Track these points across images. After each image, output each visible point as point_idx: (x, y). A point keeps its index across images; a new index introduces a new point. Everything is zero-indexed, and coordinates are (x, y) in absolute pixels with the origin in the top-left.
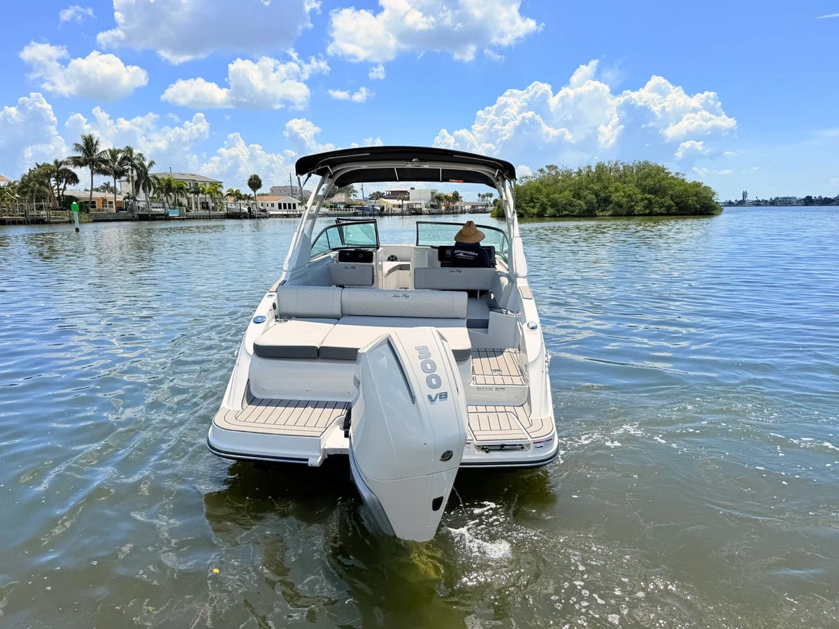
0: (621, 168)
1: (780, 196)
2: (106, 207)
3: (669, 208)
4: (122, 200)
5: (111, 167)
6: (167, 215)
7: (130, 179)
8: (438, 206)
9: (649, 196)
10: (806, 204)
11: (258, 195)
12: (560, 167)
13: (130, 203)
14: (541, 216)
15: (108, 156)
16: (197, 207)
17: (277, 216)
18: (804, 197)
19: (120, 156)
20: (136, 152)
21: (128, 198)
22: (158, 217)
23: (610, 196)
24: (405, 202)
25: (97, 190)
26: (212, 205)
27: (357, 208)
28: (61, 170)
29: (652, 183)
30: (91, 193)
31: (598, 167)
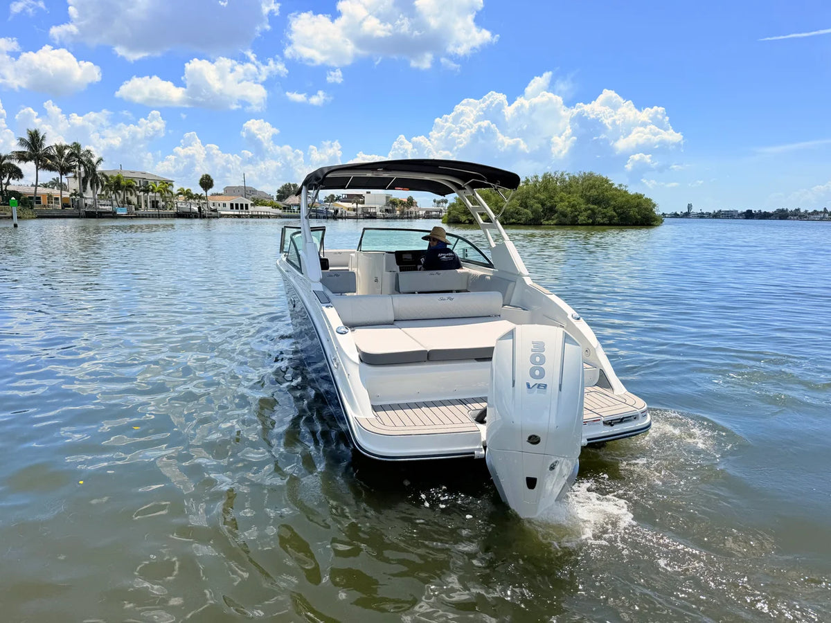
0: (567, 179)
1: (723, 210)
2: (52, 203)
3: (611, 218)
4: (68, 196)
5: (57, 163)
6: (115, 213)
7: (77, 176)
8: (393, 211)
9: (592, 206)
10: (747, 217)
11: (212, 195)
13: (76, 200)
15: (53, 152)
16: (146, 206)
17: (228, 216)
18: (745, 211)
19: (67, 152)
20: (84, 149)
21: (75, 194)
22: (106, 215)
23: (556, 206)
24: (359, 206)
25: (45, 186)
26: (162, 204)
28: (4, 164)
29: (596, 193)
30: (36, 188)
31: (545, 177)
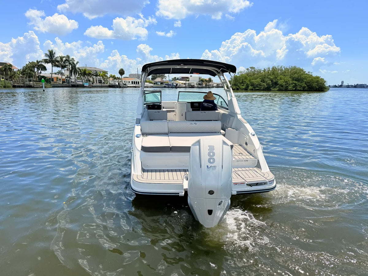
0: (284, 69)
1: (359, 84)
2: (58, 81)
3: (304, 87)
4: (65, 78)
5: (60, 64)
6: (84, 85)
7: (68, 69)
8: (202, 84)
9: (295, 82)
11: (124, 78)
12: (256, 68)
13: (68, 80)
14: (246, 90)
15: (59, 59)
16: (96, 82)
17: (131, 87)
19: (64, 59)
20: (71, 57)
21: (67, 77)
22: (80, 86)
23: (278, 82)
24: (187, 82)
25: (55, 74)
26: (103, 81)
27: (166, 84)
28: (39, 65)
29: (297, 76)
30: (52, 75)
31: (273, 68)
